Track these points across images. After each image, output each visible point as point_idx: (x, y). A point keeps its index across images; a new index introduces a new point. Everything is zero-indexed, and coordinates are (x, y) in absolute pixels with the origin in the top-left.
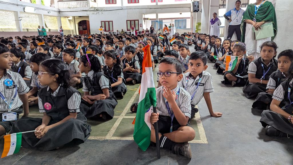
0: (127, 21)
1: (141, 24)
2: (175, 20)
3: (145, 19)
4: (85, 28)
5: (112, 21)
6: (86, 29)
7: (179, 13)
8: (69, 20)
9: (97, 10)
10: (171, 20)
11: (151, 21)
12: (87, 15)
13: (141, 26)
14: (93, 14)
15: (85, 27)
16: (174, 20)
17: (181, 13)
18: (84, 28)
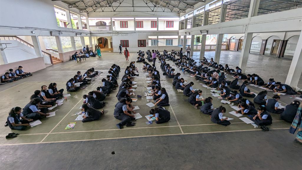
1: (147, 42)
3: (149, 39)
5: (128, 40)
7: (168, 36)
9: (118, 33)
10: (164, 39)
14: (115, 35)
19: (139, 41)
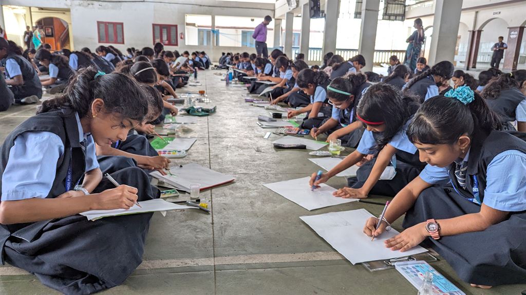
0: (154, 25)
1: (182, 34)
2: (242, 31)
3: (188, 24)
4: (51, 34)
5: (122, 24)
6: (52, 36)
7: (250, 19)
8: (17, 15)
10: (234, 30)
11: (197, 28)
12: (66, 7)
13: (181, 38)
14: (80, 5)
15: (50, 30)
16: (240, 31)
17: (253, 18)
18: (48, 33)
19: (156, 27)
